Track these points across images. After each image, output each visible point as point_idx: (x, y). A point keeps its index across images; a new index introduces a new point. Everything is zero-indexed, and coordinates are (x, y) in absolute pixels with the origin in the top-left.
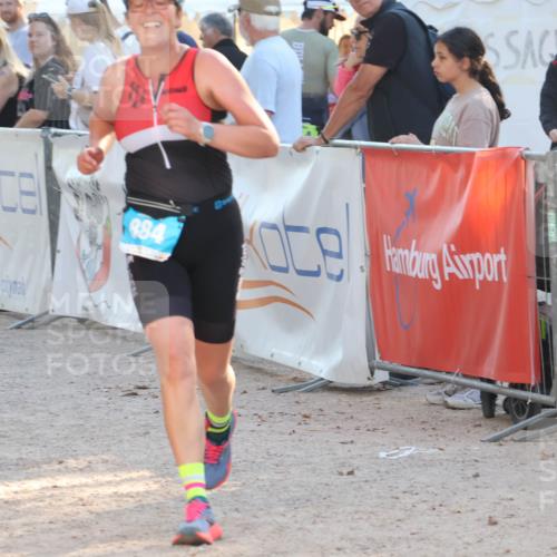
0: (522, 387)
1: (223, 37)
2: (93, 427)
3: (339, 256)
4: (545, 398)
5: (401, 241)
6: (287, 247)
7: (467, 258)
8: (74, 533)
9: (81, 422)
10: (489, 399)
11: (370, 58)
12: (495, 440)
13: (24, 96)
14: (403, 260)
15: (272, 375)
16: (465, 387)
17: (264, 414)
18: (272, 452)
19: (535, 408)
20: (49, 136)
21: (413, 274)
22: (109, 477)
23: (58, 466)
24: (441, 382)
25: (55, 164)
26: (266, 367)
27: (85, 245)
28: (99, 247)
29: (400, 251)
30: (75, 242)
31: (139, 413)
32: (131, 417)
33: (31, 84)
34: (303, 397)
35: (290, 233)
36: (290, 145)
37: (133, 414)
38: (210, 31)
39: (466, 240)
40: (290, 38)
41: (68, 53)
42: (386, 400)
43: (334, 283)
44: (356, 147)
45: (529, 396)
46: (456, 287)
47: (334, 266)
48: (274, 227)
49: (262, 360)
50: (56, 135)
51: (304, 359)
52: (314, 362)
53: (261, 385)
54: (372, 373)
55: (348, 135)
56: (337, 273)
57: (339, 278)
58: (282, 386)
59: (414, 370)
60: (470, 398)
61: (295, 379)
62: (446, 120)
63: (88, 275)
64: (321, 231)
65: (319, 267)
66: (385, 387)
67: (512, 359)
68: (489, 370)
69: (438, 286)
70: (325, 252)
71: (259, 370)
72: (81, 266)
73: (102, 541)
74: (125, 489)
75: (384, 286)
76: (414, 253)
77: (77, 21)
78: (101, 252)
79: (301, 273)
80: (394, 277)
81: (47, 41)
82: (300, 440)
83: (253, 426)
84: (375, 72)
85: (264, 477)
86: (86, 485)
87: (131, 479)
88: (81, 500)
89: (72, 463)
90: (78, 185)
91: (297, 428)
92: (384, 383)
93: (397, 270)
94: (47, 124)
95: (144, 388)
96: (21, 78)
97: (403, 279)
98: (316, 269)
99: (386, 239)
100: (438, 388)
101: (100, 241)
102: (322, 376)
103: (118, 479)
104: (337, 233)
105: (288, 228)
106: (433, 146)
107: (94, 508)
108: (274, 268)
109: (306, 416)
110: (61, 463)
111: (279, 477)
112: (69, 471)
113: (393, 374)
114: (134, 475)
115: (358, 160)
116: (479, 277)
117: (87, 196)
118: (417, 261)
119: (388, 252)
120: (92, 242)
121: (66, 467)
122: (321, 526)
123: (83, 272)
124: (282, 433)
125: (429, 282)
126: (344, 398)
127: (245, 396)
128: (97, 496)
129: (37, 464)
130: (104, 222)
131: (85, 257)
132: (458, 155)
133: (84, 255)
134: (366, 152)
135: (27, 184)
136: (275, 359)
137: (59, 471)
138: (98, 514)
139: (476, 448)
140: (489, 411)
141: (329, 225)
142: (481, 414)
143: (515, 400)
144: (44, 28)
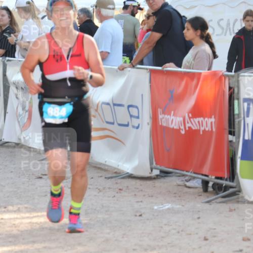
0: (221, 178)
1: (88, 19)
2: (21, 192)
3: (138, 117)
4: (231, 184)
5: (166, 112)
6: (114, 113)
7: (197, 120)
8: (10, 239)
9: (15, 190)
10: (205, 184)
11: (155, 29)
12: (208, 202)
14: (167, 120)
15: (105, 170)
16: (194, 178)
17: (101, 188)
18: (104, 205)
19: (226, 188)
20: (6, 61)
21: (171, 126)
22: (27, 215)
23: (4, 210)
24: (184, 175)
25: (8, 74)
26: (103, 167)
27: (20, 110)
28: (27, 111)
29: (166, 116)
30: (15, 109)
31: (43, 186)
32: (39, 188)
34: (119, 181)
35: (116, 107)
36: (116, 68)
37: (40, 186)
38: (82, 16)
39: (197, 112)
41: (16, 24)
42: (158, 183)
43: (135, 130)
44: (147, 69)
45: (224, 183)
46: (191, 133)
47: (135, 122)
48: (108, 104)
49: (101, 164)
50: (8, 60)
51: (120, 164)
52: (125, 165)
53: (100, 175)
54: (152, 171)
56: (137, 125)
57: (138, 128)
58: (110, 176)
59: (171, 170)
60: (197, 183)
61: (116, 173)
63: (21, 124)
64: (129, 106)
65: (128, 123)
66: (157, 177)
67: (216, 167)
68: (206, 170)
69: (183, 132)
70: (131, 116)
71: (99, 168)
72: (18, 120)
73: (23, 244)
74: (35, 220)
76: (172, 117)
77: (20, 10)
78: (27, 113)
79: (120, 125)
82: (117, 200)
83: (95, 193)
84: (157, 36)
85: (100, 216)
86: (17, 218)
87: (38, 216)
88: (14, 224)
89: (10, 208)
90: (18, 83)
91: (116, 195)
92: (157, 176)
93: (164, 124)
95: (45, 175)
97: (167, 129)
98: (127, 123)
99: (160, 111)
100: (182, 178)
101: (27, 108)
102: (128, 171)
103: (32, 216)
104: (137, 107)
105: (115, 105)
107: (20, 228)
108: (108, 123)
109: (120, 189)
110: (5, 208)
111: (107, 216)
112: (9, 211)
113: (161, 171)
114: (39, 214)
115: (148, 75)
116: (202, 129)
117: (22, 88)
118: (174, 121)
119: (160, 116)
120: (24, 109)
121: (8, 210)
122: (126, 239)
123: (19, 122)
124: (109, 197)
125: (178, 130)
126: (138, 182)
127: (92, 180)
128: (21, 223)
130: (29, 100)
131: (20, 115)
132: (194, 74)
133: (19, 115)
134: (152, 71)
136: (107, 163)
137: (4, 212)
138: (22, 231)
139: (199, 206)
140: (205, 188)
141: (134, 104)
142: (202, 190)
143: (218, 184)
144: (4, 12)
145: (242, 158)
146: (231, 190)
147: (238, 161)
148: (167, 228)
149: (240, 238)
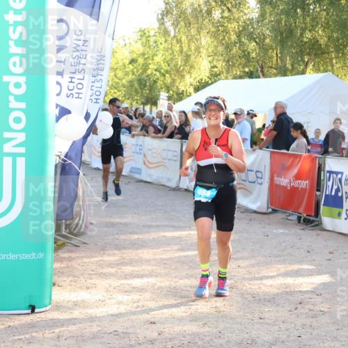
0: (309, 216)
3: (262, 178)
4: (316, 219)
6: (247, 175)
7: (297, 182)
10: (299, 218)
11: (274, 129)
12: (303, 229)
13: (176, 131)
14: (280, 181)
16: (292, 214)
19: (313, 222)
20: (182, 142)
21: (282, 184)
24: (285, 212)
29: (279, 178)
33: (178, 129)
39: (298, 177)
40: (246, 119)
41: (189, 121)
42: (271, 216)
43: (259, 186)
45: (312, 218)
46: (294, 189)
47: (260, 181)
55: (267, 147)
57: (261, 184)
59: (279, 209)
60: (294, 217)
62: (293, 146)
64: (257, 172)
65: (255, 181)
66: (270, 213)
67: (307, 209)
68: (301, 210)
69: (289, 188)
70: (257, 177)
75: (273, 187)
76: (283, 179)
79: (251, 182)
80: (276, 185)
81: (183, 118)
84: (275, 133)
93: (278, 183)
94: (182, 138)
96: (175, 127)
97: (279, 186)
99: (275, 175)
104: (261, 172)
105: (248, 170)
106: (289, 152)
108: (243, 180)
113: (273, 210)
116: (300, 187)
118: (284, 181)
119: (276, 178)
125: (286, 187)
129: (184, 227)
134: (272, 152)
135: (175, 154)
139: (299, 231)
140: (299, 221)
141: (260, 170)
142: (297, 222)
143: (307, 219)
144: (183, 114)
145: (324, 205)
146: (317, 223)
147: (322, 207)
148: (284, 244)
149: (327, 252)
